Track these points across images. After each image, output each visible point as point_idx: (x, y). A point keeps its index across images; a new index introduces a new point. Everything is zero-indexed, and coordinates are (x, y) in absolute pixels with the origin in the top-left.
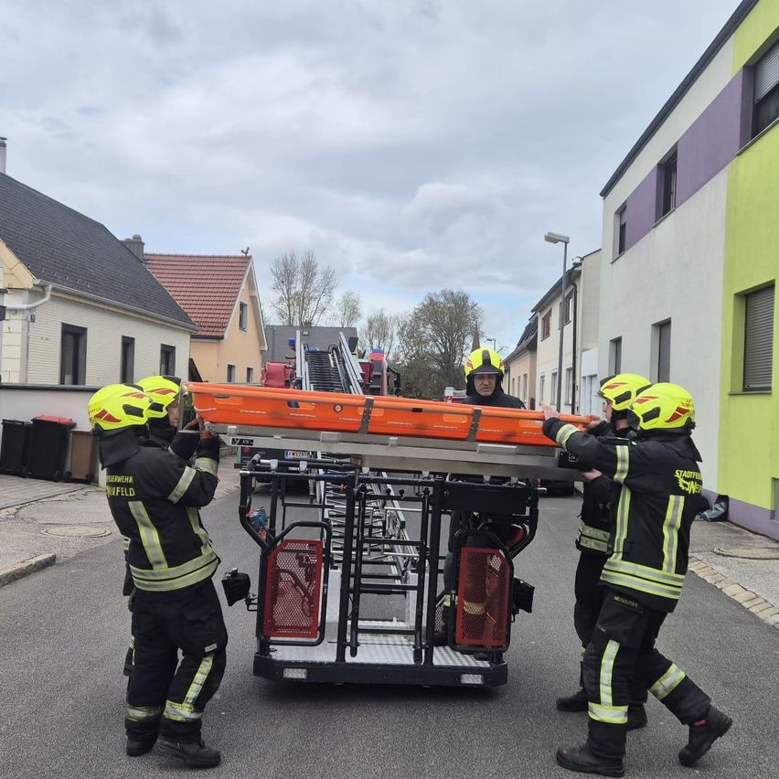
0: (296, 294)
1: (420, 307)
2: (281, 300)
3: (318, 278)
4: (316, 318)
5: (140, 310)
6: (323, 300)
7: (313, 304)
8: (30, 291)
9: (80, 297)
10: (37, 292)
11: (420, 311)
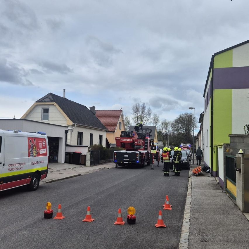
0: (140, 115)
1: (177, 119)
2: (135, 117)
3: (146, 110)
4: (146, 122)
5: (94, 127)
6: (148, 117)
7: (145, 118)
8: (72, 125)
9: (82, 126)
10: (73, 126)
11: (177, 120)
